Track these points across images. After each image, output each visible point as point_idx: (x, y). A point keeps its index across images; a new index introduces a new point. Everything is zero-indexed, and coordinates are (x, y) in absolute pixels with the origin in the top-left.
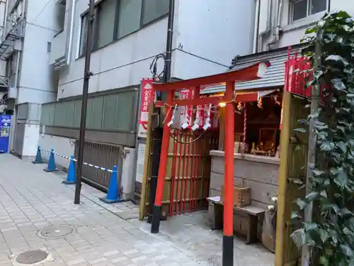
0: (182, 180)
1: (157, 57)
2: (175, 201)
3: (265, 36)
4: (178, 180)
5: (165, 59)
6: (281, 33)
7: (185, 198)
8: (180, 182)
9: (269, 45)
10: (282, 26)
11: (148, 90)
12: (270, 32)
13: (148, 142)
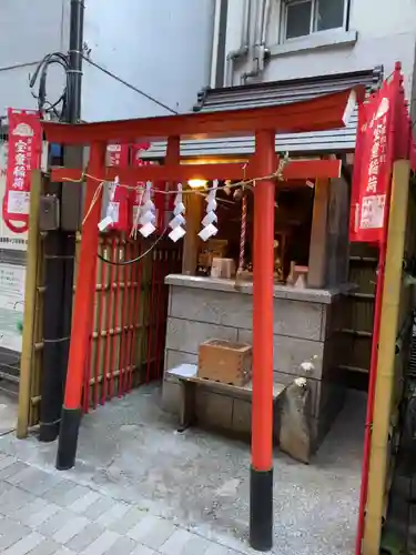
0: (106, 337)
1: (49, 61)
2: (92, 380)
3: (239, 59)
4: (97, 339)
5: (67, 68)
6: (267, 57)
7: (111, 371)
8: (102, 342)
9: (246, 76)
10: (269, 44)
11: (25, 139)
12: (246, 53)
13: (31, 260)
